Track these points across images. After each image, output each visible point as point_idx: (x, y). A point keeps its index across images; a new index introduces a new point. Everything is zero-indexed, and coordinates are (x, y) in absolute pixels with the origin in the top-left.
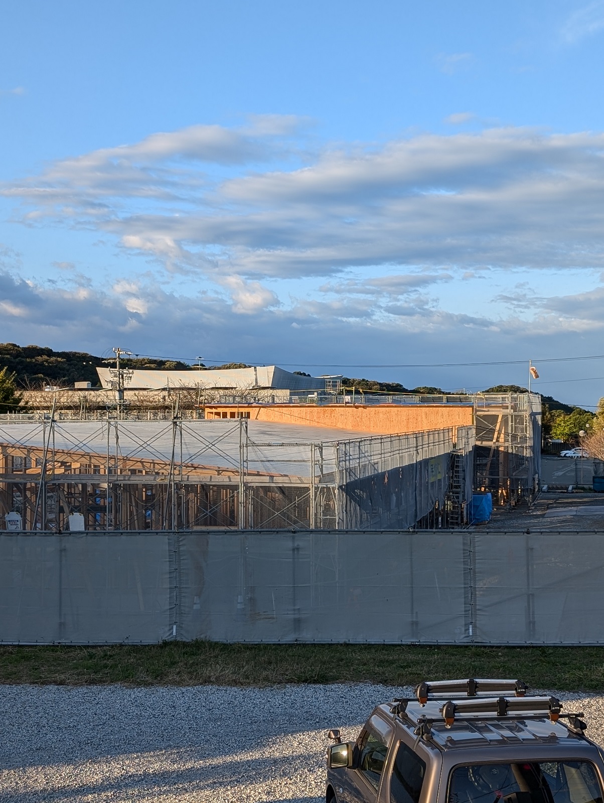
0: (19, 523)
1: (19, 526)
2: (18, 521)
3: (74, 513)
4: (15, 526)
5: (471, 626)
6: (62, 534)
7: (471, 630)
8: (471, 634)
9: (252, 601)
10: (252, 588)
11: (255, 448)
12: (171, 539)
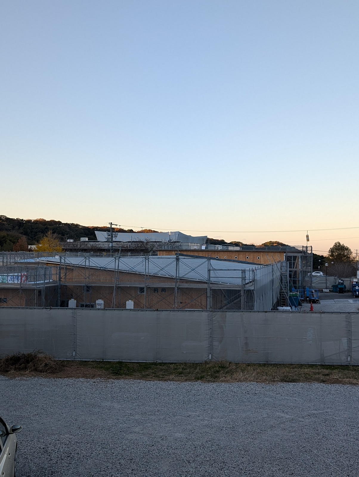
0: (102, 305)
1: (102, 306)
2: (102, 304)
3: (129, 300)
4: (100, 307)
5: (349, 357)
6: (158, 310)
7: (349, 359)
8: (349, 360)
9: (246, 344)
10: (246, 338)
11: (215, 271)
12: (209, 314)
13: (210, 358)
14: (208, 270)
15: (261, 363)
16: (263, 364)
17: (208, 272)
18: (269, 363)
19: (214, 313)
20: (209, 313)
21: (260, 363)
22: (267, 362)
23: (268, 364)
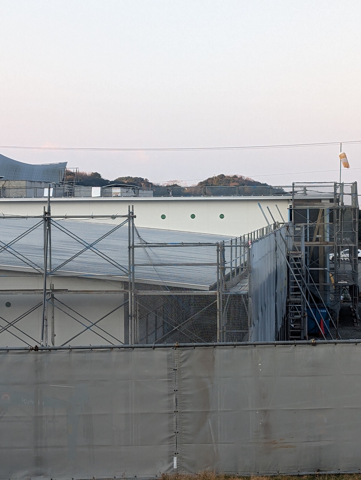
9: (266, 427)
10: (265, 411)
11: (147, 249)
12: (170, 355)
13: (175, 467)
14: (129, 248)
15: (304, 473)
16: (310, 475)
17: (129, 251)
18: (324, 473)
19: (184, 353)
20: (170, 353)
21: (300, 474)
22: (319, 471)
23: (320, 475)
